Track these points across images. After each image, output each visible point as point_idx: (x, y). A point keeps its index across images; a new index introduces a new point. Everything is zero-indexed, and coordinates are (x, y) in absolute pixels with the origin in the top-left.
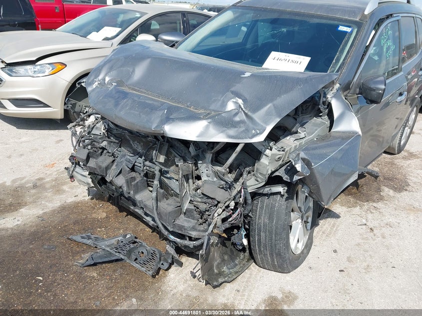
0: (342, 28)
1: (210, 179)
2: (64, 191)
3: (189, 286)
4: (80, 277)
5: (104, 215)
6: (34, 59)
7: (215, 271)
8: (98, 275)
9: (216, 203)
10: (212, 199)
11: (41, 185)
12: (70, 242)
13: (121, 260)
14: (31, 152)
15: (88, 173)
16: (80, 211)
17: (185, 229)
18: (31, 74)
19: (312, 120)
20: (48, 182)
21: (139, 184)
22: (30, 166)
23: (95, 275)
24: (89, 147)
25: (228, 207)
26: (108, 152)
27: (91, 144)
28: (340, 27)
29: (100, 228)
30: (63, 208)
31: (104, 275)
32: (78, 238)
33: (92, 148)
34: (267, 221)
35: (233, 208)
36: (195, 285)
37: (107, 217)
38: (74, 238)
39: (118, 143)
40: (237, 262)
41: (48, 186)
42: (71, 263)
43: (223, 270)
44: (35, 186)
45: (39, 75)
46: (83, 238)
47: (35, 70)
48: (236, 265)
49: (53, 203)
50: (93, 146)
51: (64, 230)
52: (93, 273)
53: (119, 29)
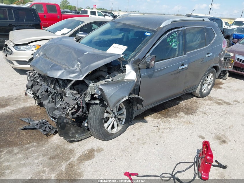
0: (147, 34)
1: (69, 96)
2: (28, 101)
3: (60, 141)
4: (18, 133)
5: (40, 112)
6: (27, 43)
7: (70, 135)
8: (26, 133)
9: (69, 105)
10: (68, 103)
11: (19, 98)
12: (20, 120)
13: (37, 129)
14: (21, 85)
15: (32, 92)
16: (30, 110)
17: (56, 116)
18: (26, 49)
19: (120, 74)
20: (23, 97)
21: (44, 96)
22: (18, 91)
23: (25, 133)
24: (33, 81)
25: (74, 107)
26: (40, 84)
27: (33, 80)
28: (146, 33)
29: (35, 117)
30: (24, 108)
31: (28, 134)
32: (23, 119)
33: (34, 82)
34: (93, 115)
35: (76, 108)
36: (63, 141)
37: (41, 113)
38: (22, 119)
39: (43, 80)
40: (85, 134)
41: (22, 99)
42: (17, 128)
43: (75, 136)
44: (16, 99)
45: (30, 50)
46: (26, 119)
47: (27, 48)
48: (84, 135)
49: (21, 105)
50: (34, 81)
51: (20, 116)
52: (24, 132)
53: (70, 30)
